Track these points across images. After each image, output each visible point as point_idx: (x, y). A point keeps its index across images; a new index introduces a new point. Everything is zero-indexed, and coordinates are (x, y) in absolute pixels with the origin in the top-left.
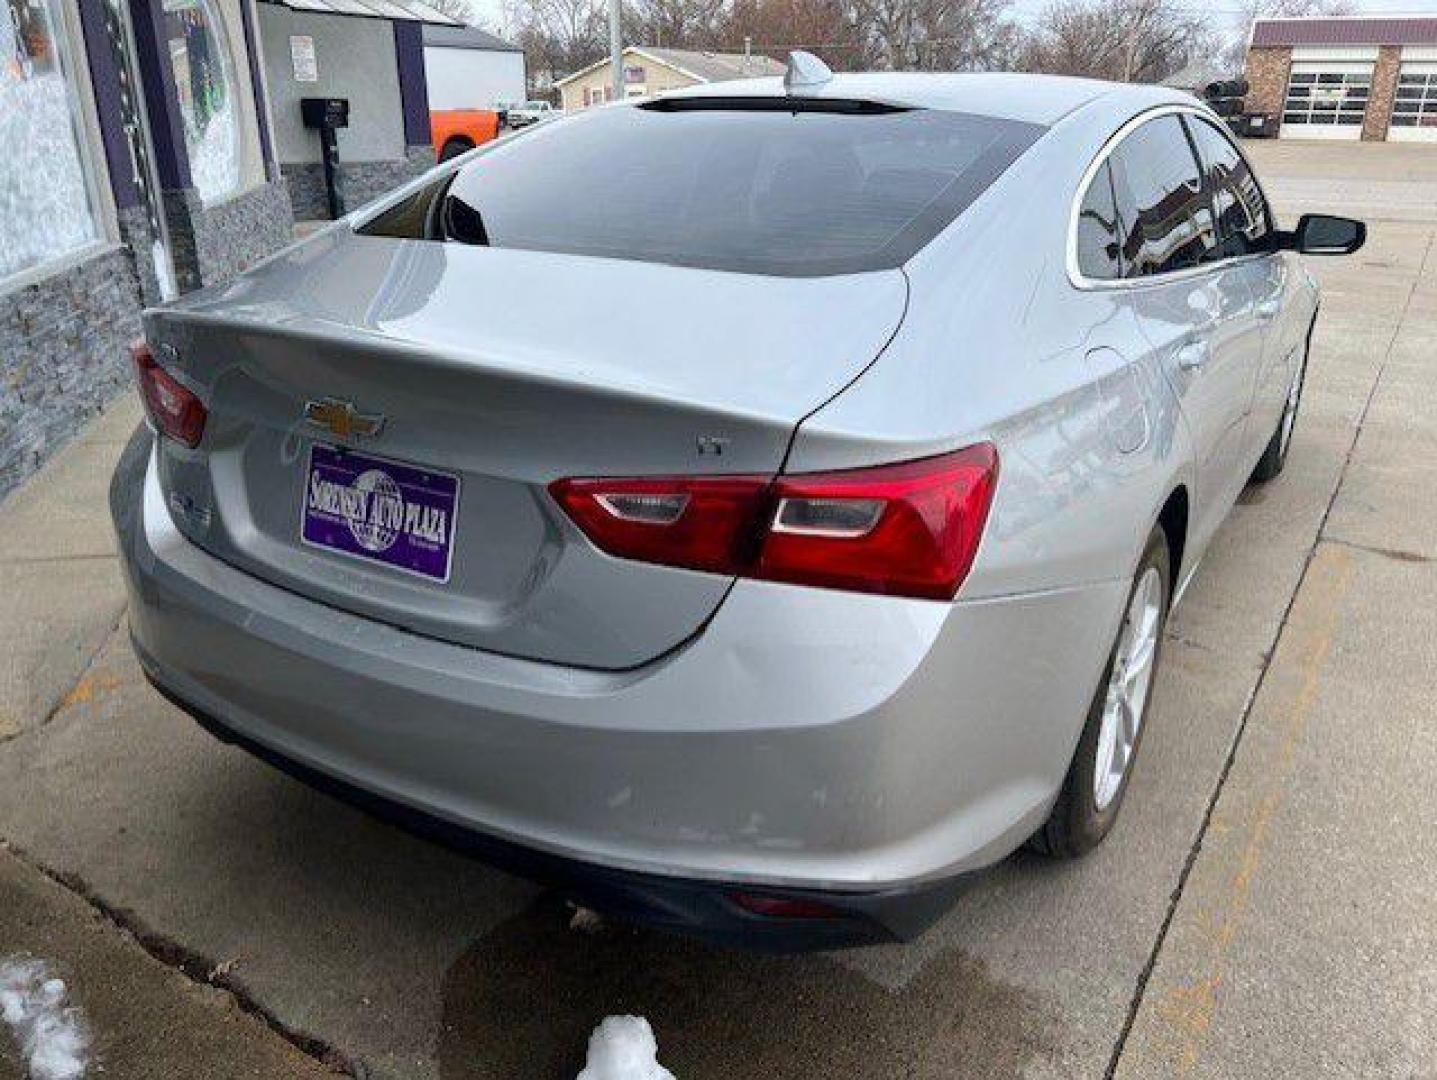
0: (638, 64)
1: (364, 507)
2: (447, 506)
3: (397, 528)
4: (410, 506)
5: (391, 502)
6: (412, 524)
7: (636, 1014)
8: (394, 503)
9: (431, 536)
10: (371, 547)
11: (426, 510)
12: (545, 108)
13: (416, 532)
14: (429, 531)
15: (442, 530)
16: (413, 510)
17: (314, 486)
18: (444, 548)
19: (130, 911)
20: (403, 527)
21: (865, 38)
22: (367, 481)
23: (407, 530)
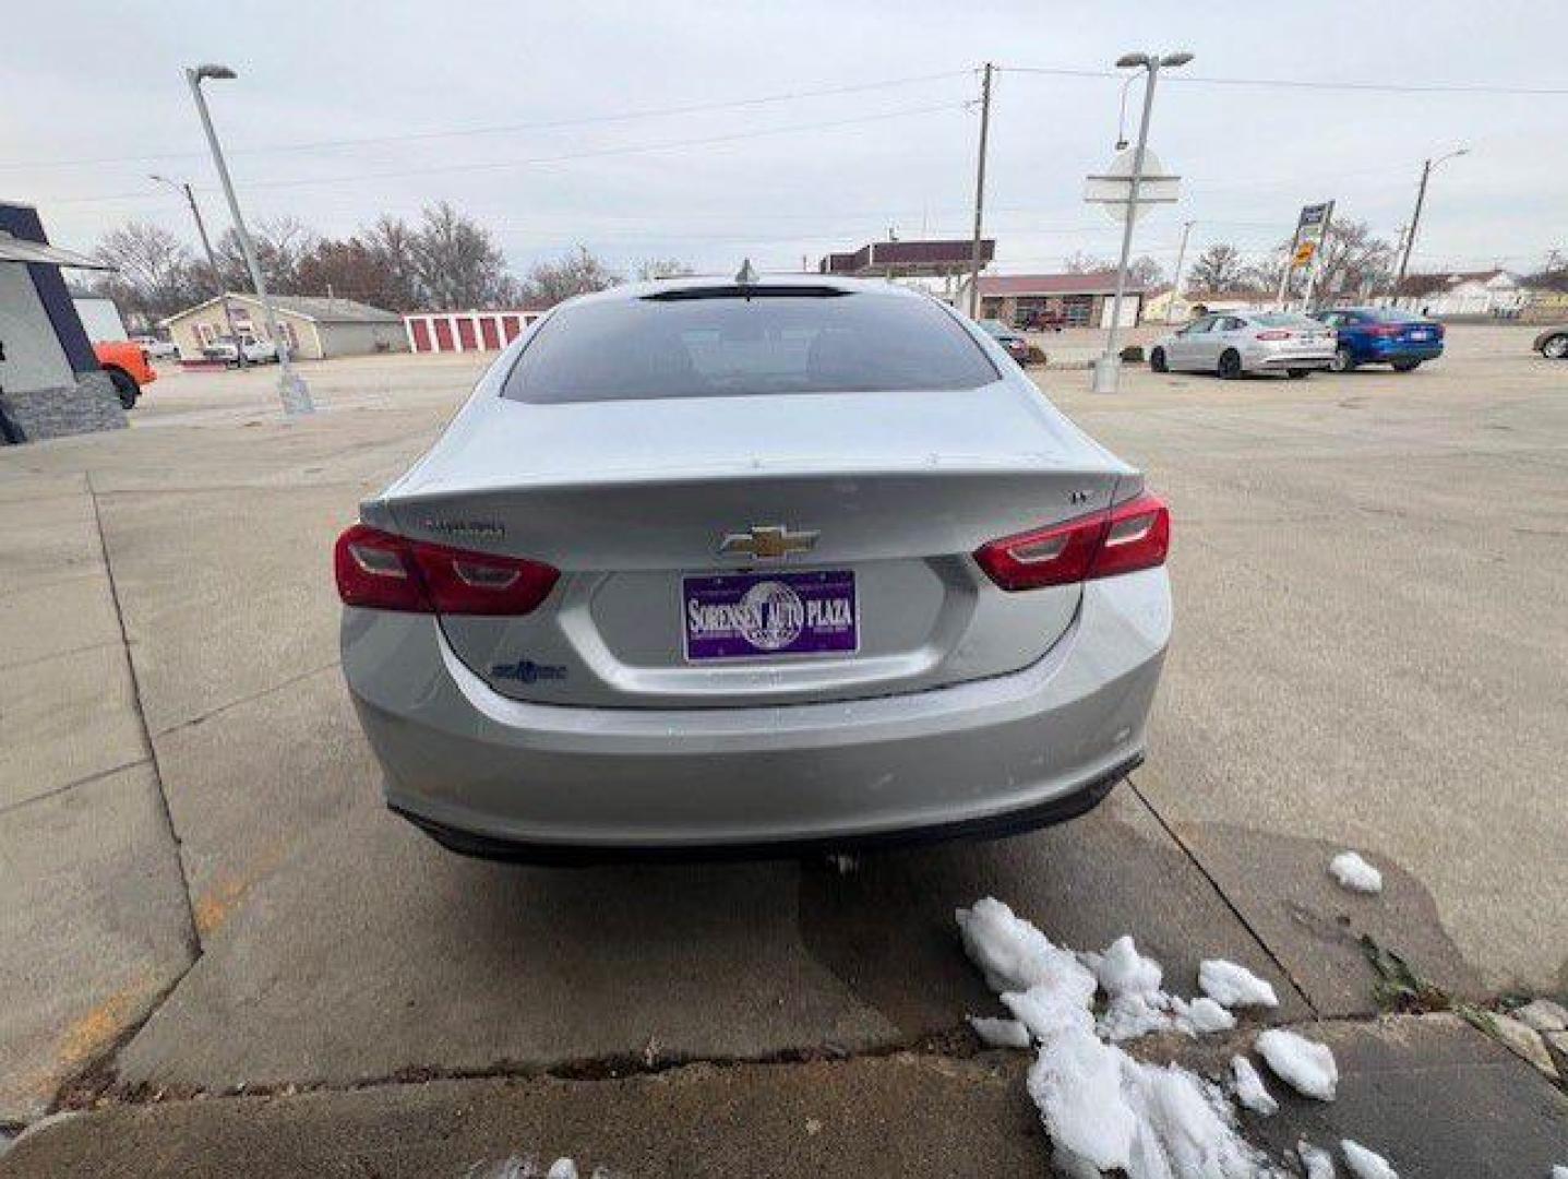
0: (238, 305)
1: (759, 617)
2: (849, 594)
3: (800, 624)
4: (810, 604)
5: (790, 606)
6: (815, 619)
7: (984, 897)
8: (793, 606)
9: (837, 621)
10: (771, 645)
11: (828, 603)
12: (151, 342)
13: (820, 622)
14: (834, 617)
15: (847, 614)
16: (814, 607)
17: (693, 613)
18: (852, 628)
19: (505, 1061)
20: (806, 620)
21: (411, 286)
22: (757, 595)
23: (810, 623)
